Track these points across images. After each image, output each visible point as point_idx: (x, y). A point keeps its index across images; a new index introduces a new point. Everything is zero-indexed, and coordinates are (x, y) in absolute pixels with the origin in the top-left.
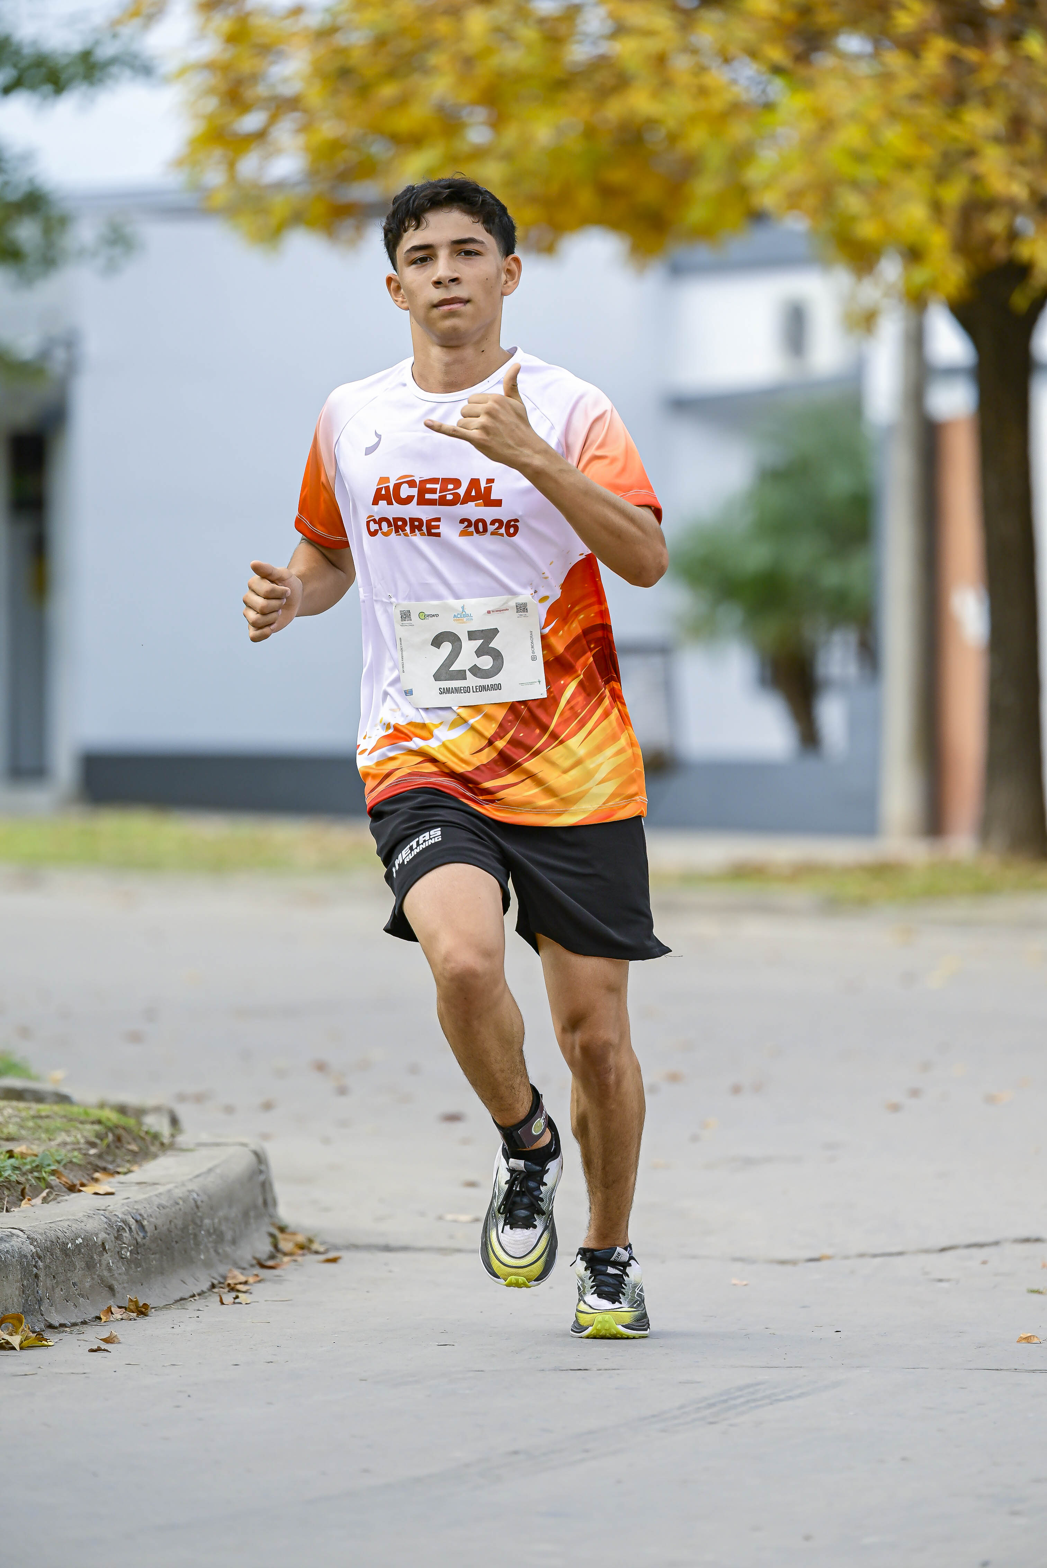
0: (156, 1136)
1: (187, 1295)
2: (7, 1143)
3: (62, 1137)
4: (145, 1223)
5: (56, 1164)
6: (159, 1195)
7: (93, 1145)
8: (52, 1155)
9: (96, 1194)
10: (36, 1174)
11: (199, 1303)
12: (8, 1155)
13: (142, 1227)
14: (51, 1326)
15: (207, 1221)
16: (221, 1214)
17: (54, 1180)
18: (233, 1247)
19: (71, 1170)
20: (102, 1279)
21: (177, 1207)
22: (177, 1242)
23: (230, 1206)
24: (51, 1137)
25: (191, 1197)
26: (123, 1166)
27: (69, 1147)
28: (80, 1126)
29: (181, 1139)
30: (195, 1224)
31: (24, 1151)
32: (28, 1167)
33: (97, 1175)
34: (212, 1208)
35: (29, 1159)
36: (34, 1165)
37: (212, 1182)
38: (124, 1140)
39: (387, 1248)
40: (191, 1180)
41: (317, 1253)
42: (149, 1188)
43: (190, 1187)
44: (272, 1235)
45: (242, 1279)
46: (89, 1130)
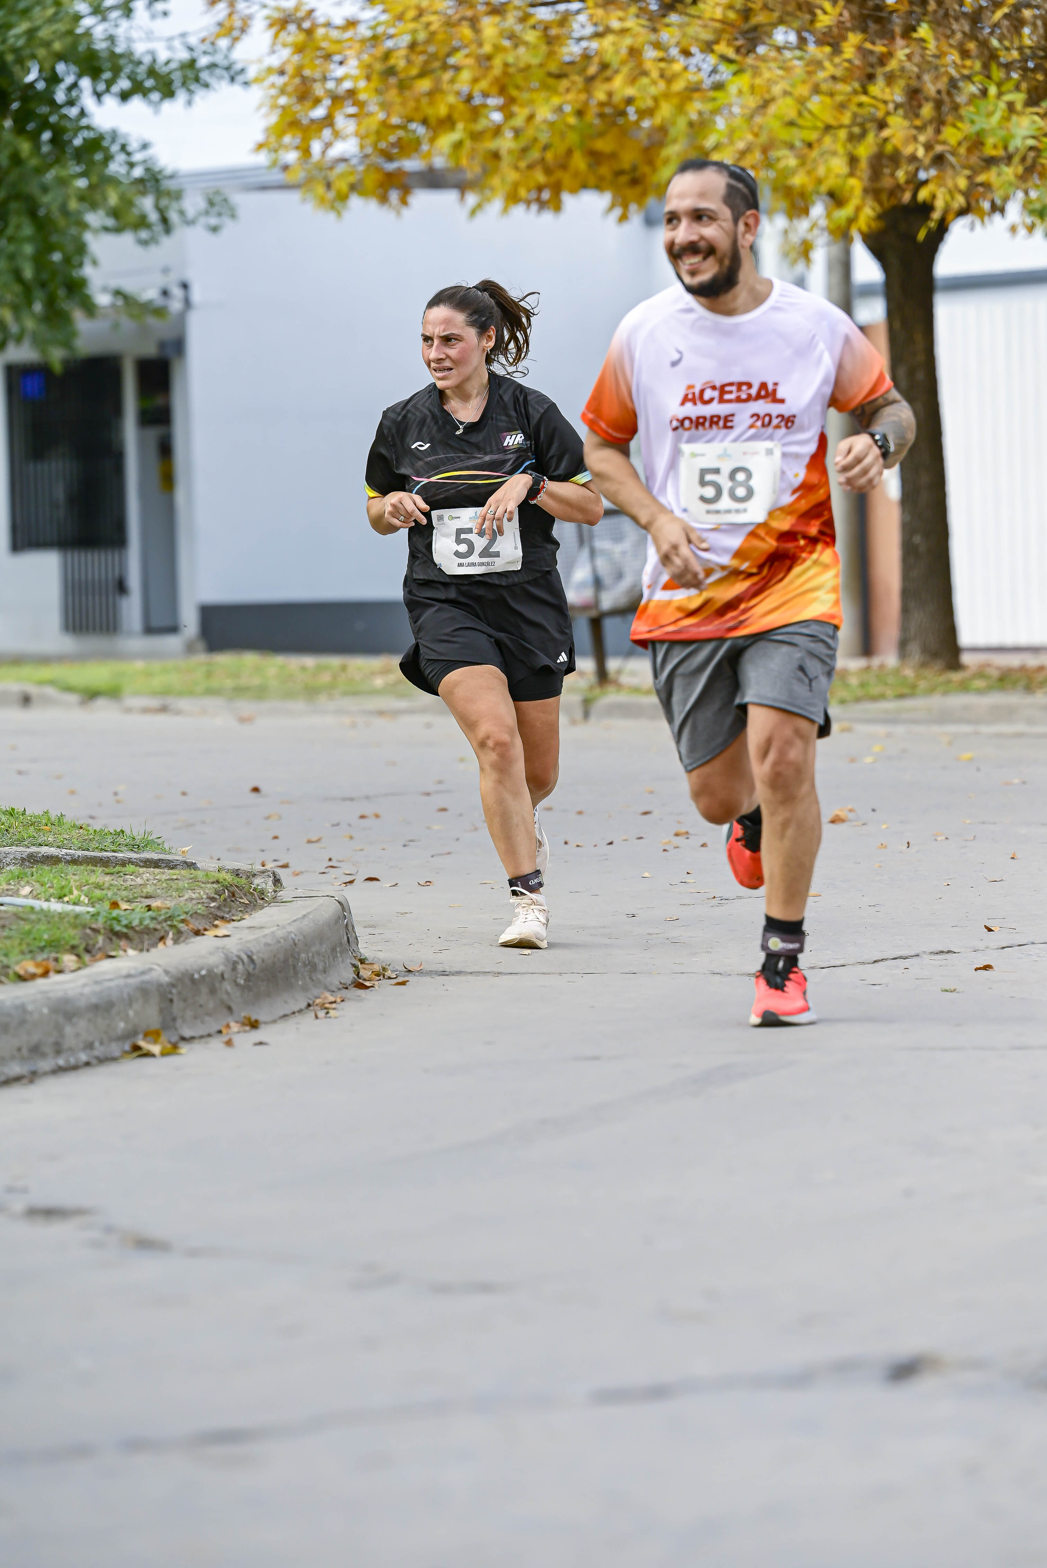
0: (262, 892)
1: (288, 1012)
2: (146, 900)
3: (189, 894)
4: (255, 957)
5: (185, 915)
6: (265, 936)
7: (213, 899)
8: (181, 908)
9: (216, 936)
10: (169, 923)
11: (298, 1018)
12: (147, 909)
13: (252, 960)
14: (183, 1039)
15: (303, 956)
16: (314, 949)
17: (182, 927)
18: (324, 975)
19: (196, 919)
20: (222, 1002)
21: (280, 945)
22: (280, 972)
23: (321, 944)
24: (181, 895)
25: (290, 938)
26: (237, 915)
27: (194, 902)
28: (203, 885)
29: (282, 894)
30: (294, 957)
31: (160, 905)
32: (163, 917)
33: (216, 922)
34: (306, 945)
35: (163, 911)
36: (168, 915)
37: (306, 926)
38: (237, 895)
39: (444, 973)
40: (289, 924)
41: (389, 978)
42: (257, 931)
43: (290, 929)
44: (354, 966)
45: (332, 999)
46: (210, 889)
